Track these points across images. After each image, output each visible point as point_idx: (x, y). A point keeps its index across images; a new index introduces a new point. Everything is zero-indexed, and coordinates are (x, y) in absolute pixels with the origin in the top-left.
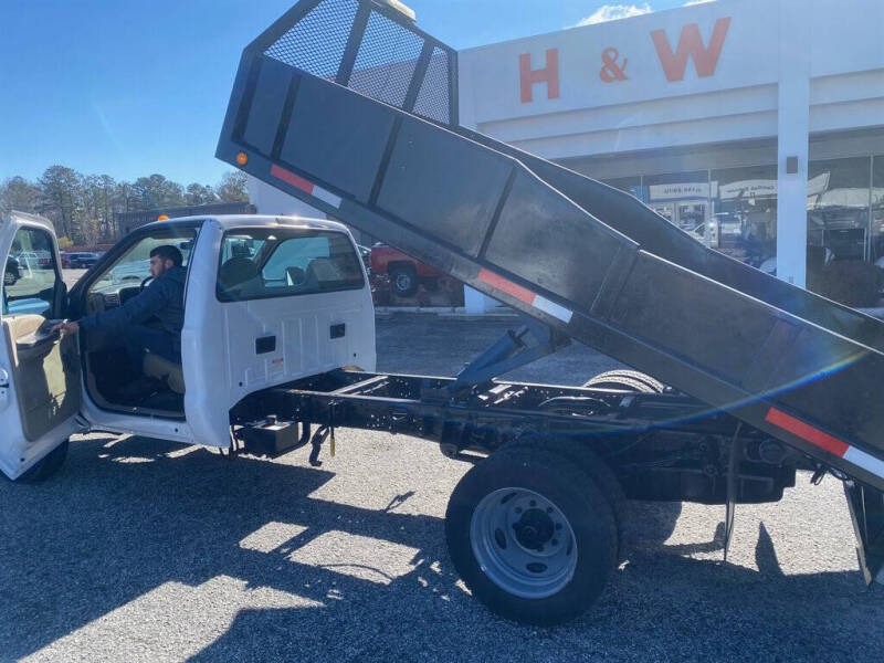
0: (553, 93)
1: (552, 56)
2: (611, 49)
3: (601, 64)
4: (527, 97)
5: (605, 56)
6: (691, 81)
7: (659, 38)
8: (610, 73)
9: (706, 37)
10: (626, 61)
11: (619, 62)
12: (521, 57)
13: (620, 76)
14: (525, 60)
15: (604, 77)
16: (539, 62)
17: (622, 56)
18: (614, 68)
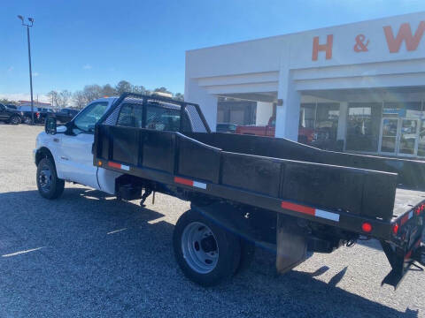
0: (329, 56)
1: (330, 38)
2: (362, 35)
3: (354, 43)
4: (315, 58)
5: (357, 39)
6: (403, 53)
7: (388, 30)
8: (359, 48)
9: (414, 31)
10: (368, 42)
11: (365, 43)
12: (314, 38)
13: (364, 49)
14: (316, 40)
15: (356, 49)
17: (366, 39)
18: (362, 45)
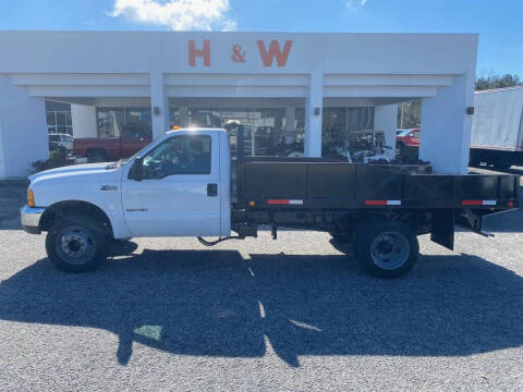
0: (207, 63)
1: (207, 44)
2: (238, 46)
3: (232, 53)
4: (192, 63)
5: (234, 49)
8: (237, 58)
10: (244, 52)
11: (241, 53)
12: (190, 41)
13: (242, 59)
14: (191, 44)
15: (234, 59)
16: (199, 46)
17: (243, 50)
18: (239, 56)
